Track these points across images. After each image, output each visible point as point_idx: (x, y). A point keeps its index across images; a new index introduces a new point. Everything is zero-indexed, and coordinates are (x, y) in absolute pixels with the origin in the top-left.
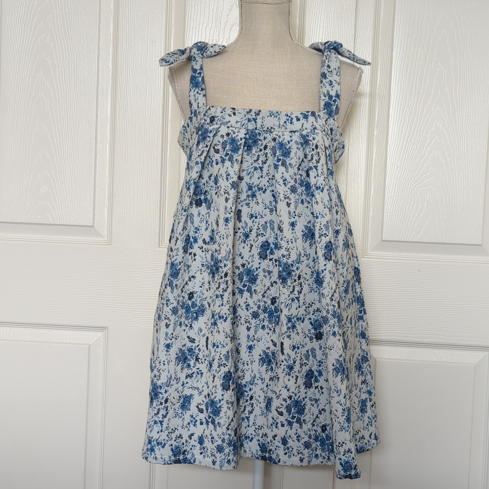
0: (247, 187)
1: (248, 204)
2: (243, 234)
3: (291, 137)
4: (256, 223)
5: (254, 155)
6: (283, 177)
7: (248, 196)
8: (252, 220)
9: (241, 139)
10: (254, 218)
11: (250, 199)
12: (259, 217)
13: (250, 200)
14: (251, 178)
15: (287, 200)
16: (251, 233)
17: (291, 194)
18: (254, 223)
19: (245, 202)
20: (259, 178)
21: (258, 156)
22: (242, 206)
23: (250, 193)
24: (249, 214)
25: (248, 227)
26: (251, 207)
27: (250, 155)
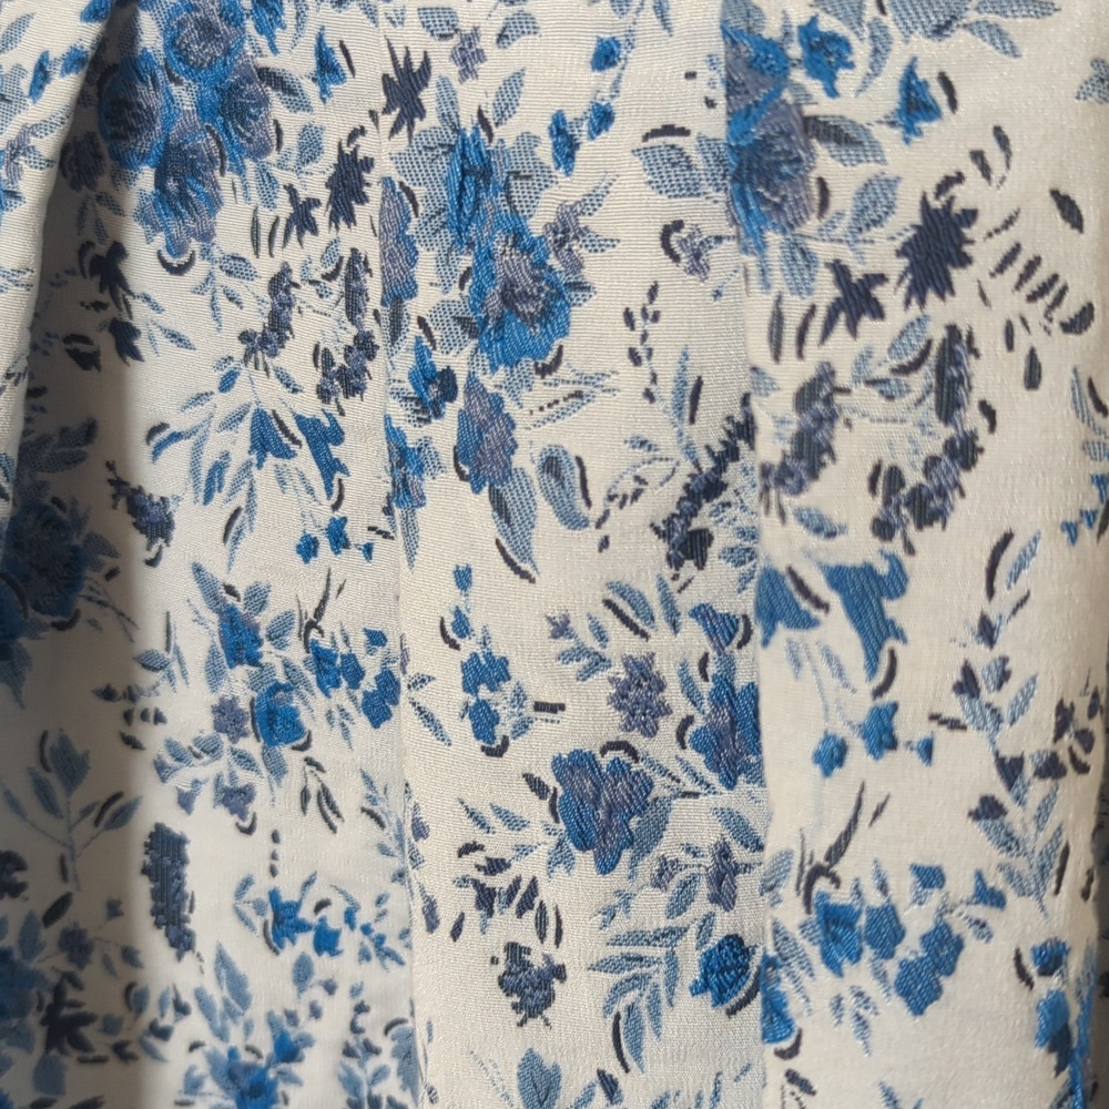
0: (213, 619)
1: (235, 799)
2: (212, 1059)
3: (606, 56)
4: (330, 988)
5: (236, 266)
6: (462, 626)
7: (227, 717)
8: (290, 954)
9: (42, 74)
10: (305, 942)
11: (251, 745)
12: (350, 941)
13: (244, 760)
14: (231, 530)
15: (512, 927)
16: (296, 1069)
17: (560, 858)
18: (316, 993)
19: (205, 771)
20: (308, 549)
21: (280, 284)
22: (185, 802)
23: (239, 684)
24: (259, 891)
25: (257, 1011)
26: (262, 834)
27: (200, 269)
